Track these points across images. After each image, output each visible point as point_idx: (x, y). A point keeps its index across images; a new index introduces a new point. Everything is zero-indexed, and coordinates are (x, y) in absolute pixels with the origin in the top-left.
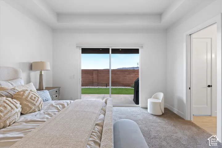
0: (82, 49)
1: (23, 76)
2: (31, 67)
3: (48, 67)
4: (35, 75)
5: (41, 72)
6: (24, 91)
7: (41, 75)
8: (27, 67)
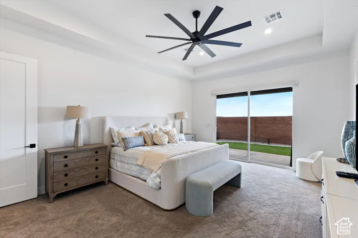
0: (217, 96)
1: (171, 122)
2: (176, 116)
3: (186, 116)
4: (178, 122)
5: (181, 121)
6: (170, 131)
7: (181, 123)
8: (173, 116)
